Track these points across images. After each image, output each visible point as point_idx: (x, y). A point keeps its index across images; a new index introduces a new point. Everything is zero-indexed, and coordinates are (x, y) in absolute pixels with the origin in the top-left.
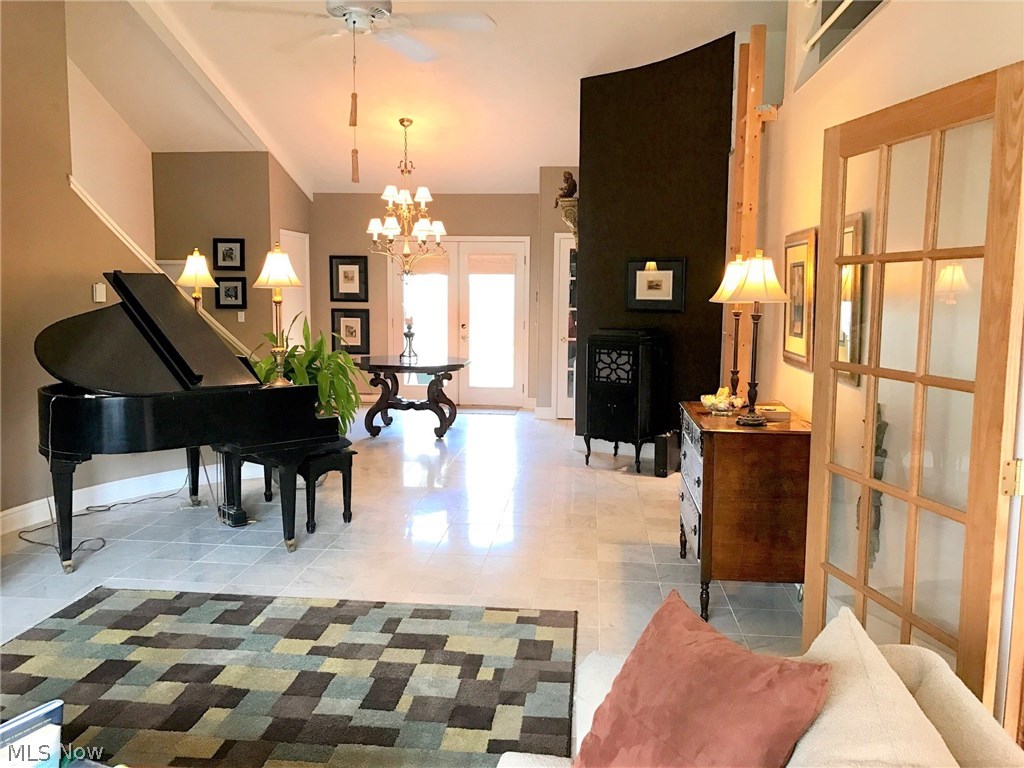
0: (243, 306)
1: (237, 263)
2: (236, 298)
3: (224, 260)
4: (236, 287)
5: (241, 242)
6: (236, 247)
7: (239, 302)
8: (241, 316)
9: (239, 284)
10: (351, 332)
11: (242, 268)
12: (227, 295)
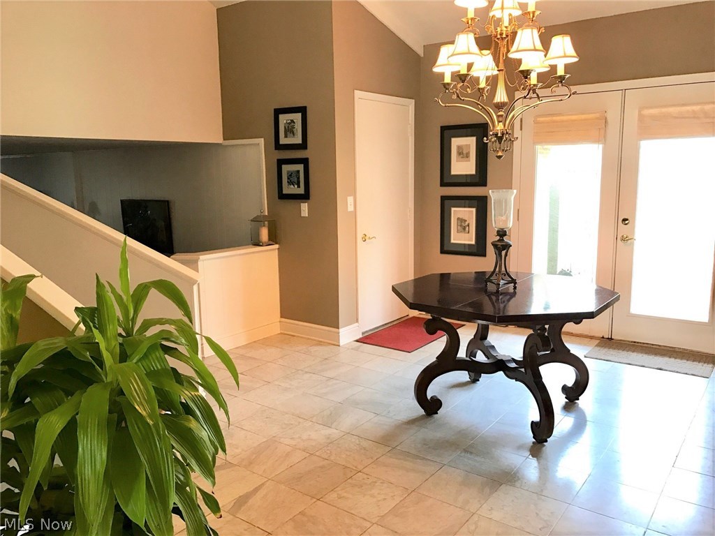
0: (305, 197)
1: (298, 140)
2: (299, 187)
3: (286, 136)
4: (298, 172)
5: (303, 110)
6: (297, 117)
7: (301, 191)
8: (305, 208)
9: (300, 167)
10: (463, 226)
11: (303, 146)
12: (290, 183)
